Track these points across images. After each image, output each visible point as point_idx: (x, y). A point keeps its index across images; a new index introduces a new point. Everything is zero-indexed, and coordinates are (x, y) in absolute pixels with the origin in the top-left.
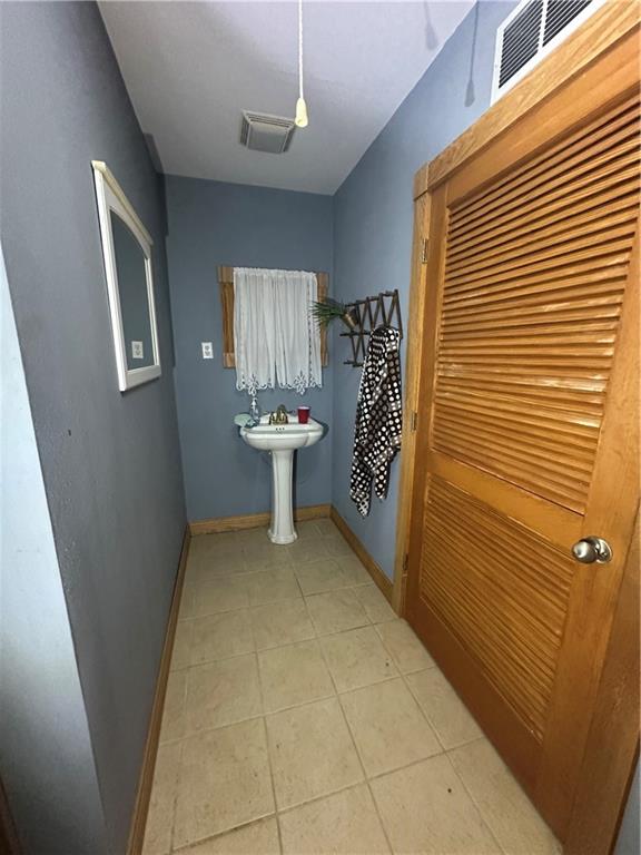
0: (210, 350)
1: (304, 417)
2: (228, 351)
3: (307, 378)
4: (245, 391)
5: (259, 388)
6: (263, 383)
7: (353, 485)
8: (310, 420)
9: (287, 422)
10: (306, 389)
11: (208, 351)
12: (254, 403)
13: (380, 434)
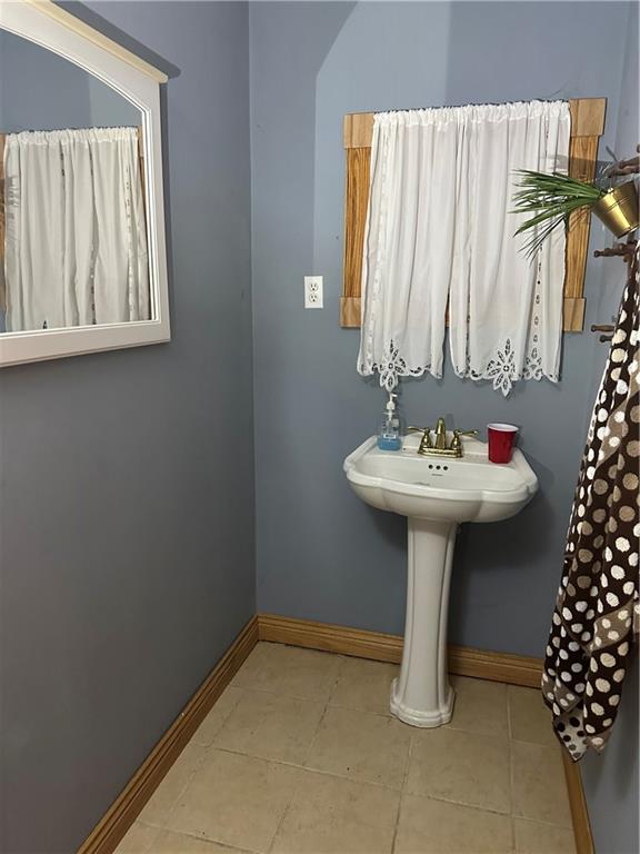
0: (319, 292)
1: (502, 449)
2: (351, 295)
3: (518, 361)
4: (374, 379)
5: (407, 372)
6: (414, 364)
7: (550, 662)
8: (518, 457)
9: (459, 454)
10: (513, 383)
11: (315, 292)
12: (391, 405)
13: (608, 555)
